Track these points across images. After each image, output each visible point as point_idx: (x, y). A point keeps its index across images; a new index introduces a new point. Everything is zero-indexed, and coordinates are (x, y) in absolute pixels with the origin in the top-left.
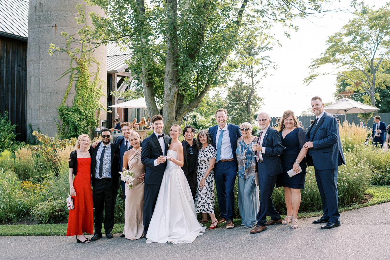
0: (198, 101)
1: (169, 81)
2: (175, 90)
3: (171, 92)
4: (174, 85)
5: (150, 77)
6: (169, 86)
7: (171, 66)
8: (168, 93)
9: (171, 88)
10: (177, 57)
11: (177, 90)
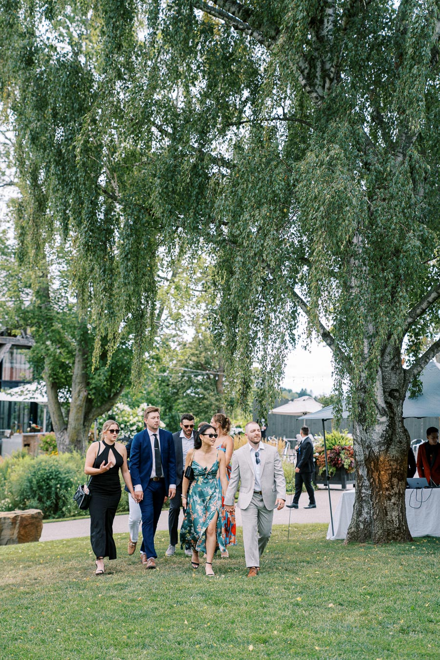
0: (111, 404)
1: (77, 384)
2: (84, 394)
3: (79, 396)
4: (83, 389)
5: (55, 377)
6: (77, 390)
7: (80, 369)
8: (77, 396)
9: (79, 392)
10: (87, 359)
11: (85, 394)
